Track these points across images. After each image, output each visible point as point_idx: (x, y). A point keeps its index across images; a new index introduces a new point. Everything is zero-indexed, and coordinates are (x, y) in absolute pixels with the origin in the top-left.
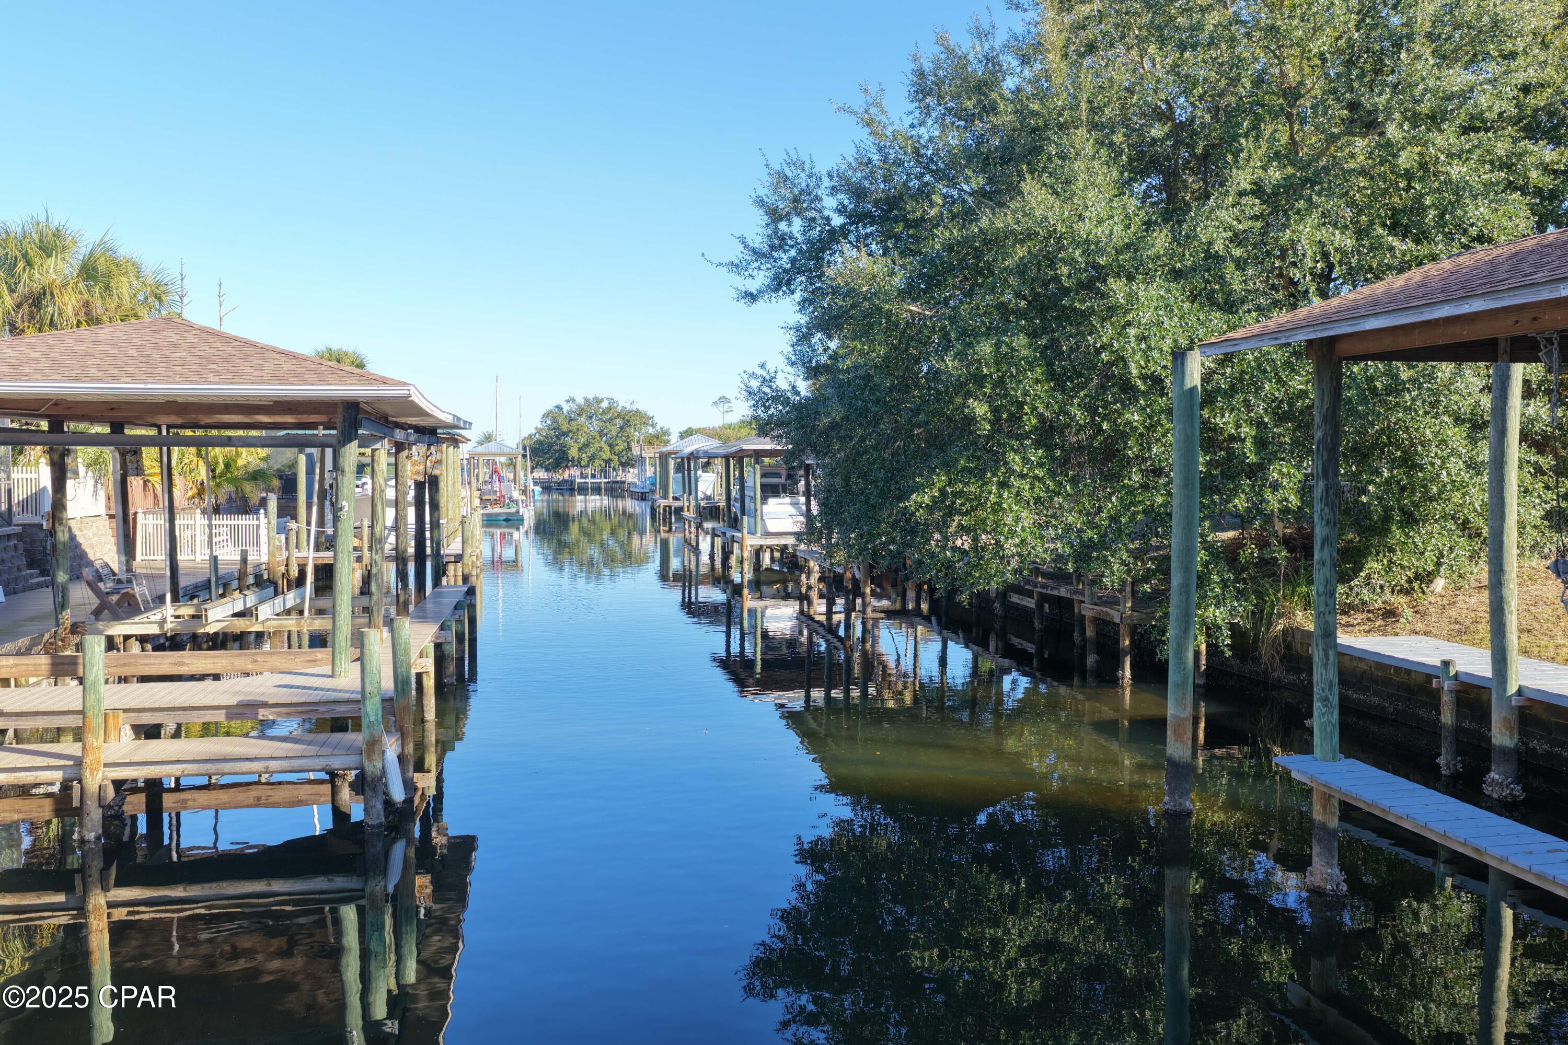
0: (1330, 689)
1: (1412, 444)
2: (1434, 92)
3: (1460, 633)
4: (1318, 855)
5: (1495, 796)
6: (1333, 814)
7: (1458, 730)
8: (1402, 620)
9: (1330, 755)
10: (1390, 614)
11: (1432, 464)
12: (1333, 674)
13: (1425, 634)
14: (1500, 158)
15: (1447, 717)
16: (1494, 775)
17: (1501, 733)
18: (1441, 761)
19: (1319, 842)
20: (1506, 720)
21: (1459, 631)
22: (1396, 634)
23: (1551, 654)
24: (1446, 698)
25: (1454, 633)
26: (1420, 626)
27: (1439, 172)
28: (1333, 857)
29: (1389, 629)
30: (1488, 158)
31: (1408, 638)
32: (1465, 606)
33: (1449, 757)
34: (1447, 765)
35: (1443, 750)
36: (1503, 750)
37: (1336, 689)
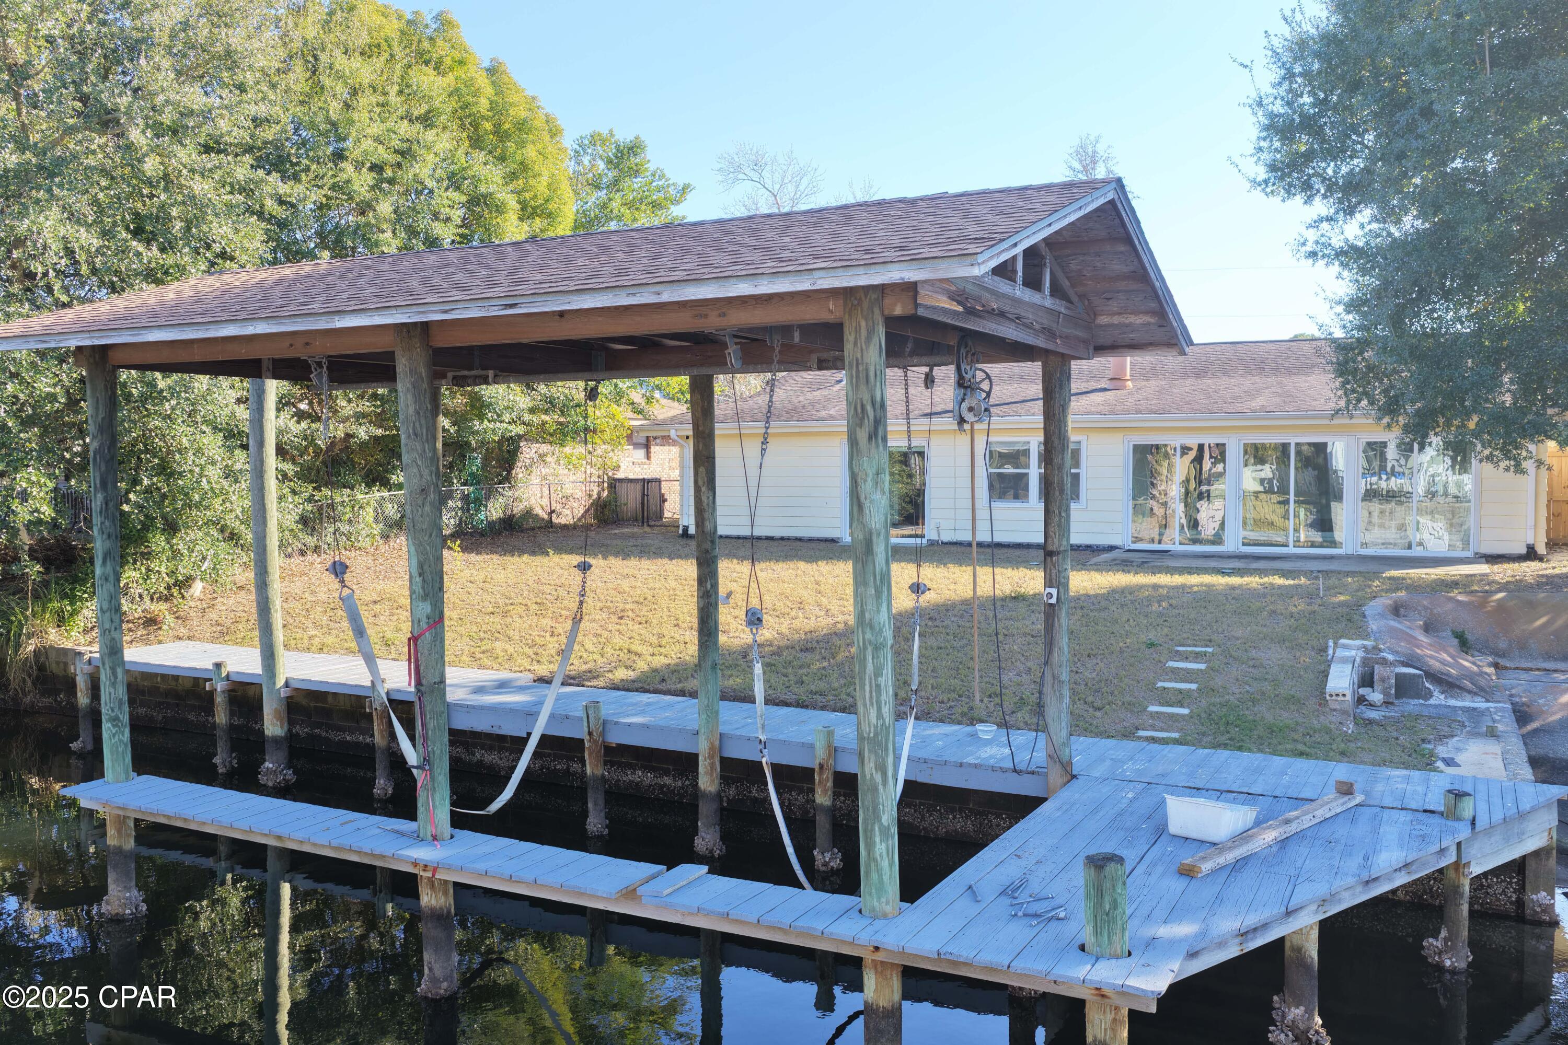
0: (120, 708)
1: (169, 452)
2: (176, 105)
3: (223, 634)
4: (115, 882)
5: (270, 784)
6: (129, 835)
7: (232, 728)
8: (165, 627)
9: (123, 776)
10: (151, 622)
11: (191, 471)
12: (121, 692)
13: (189, 638)
14: (239, 182)
15: (221, 717)
16: (268, 765)
17: (273, 724)
18: (217, 760)
19: (115, 867)
20: (276, 711)
21: (222, 632)
22: (160, 642)
23: (306, 645)
24: (219, 699)
25: (216, 635)
26: (183, 631)
27: (182, 185)
28: (130, 880)
29: (152, 637)
30: (228, 180)
31: (172, 645)
32: (224, 608)
33: (225, 755)
34: (223, 763)
35: (219, 750)
36: (276, 740)
37: (126, 708)
